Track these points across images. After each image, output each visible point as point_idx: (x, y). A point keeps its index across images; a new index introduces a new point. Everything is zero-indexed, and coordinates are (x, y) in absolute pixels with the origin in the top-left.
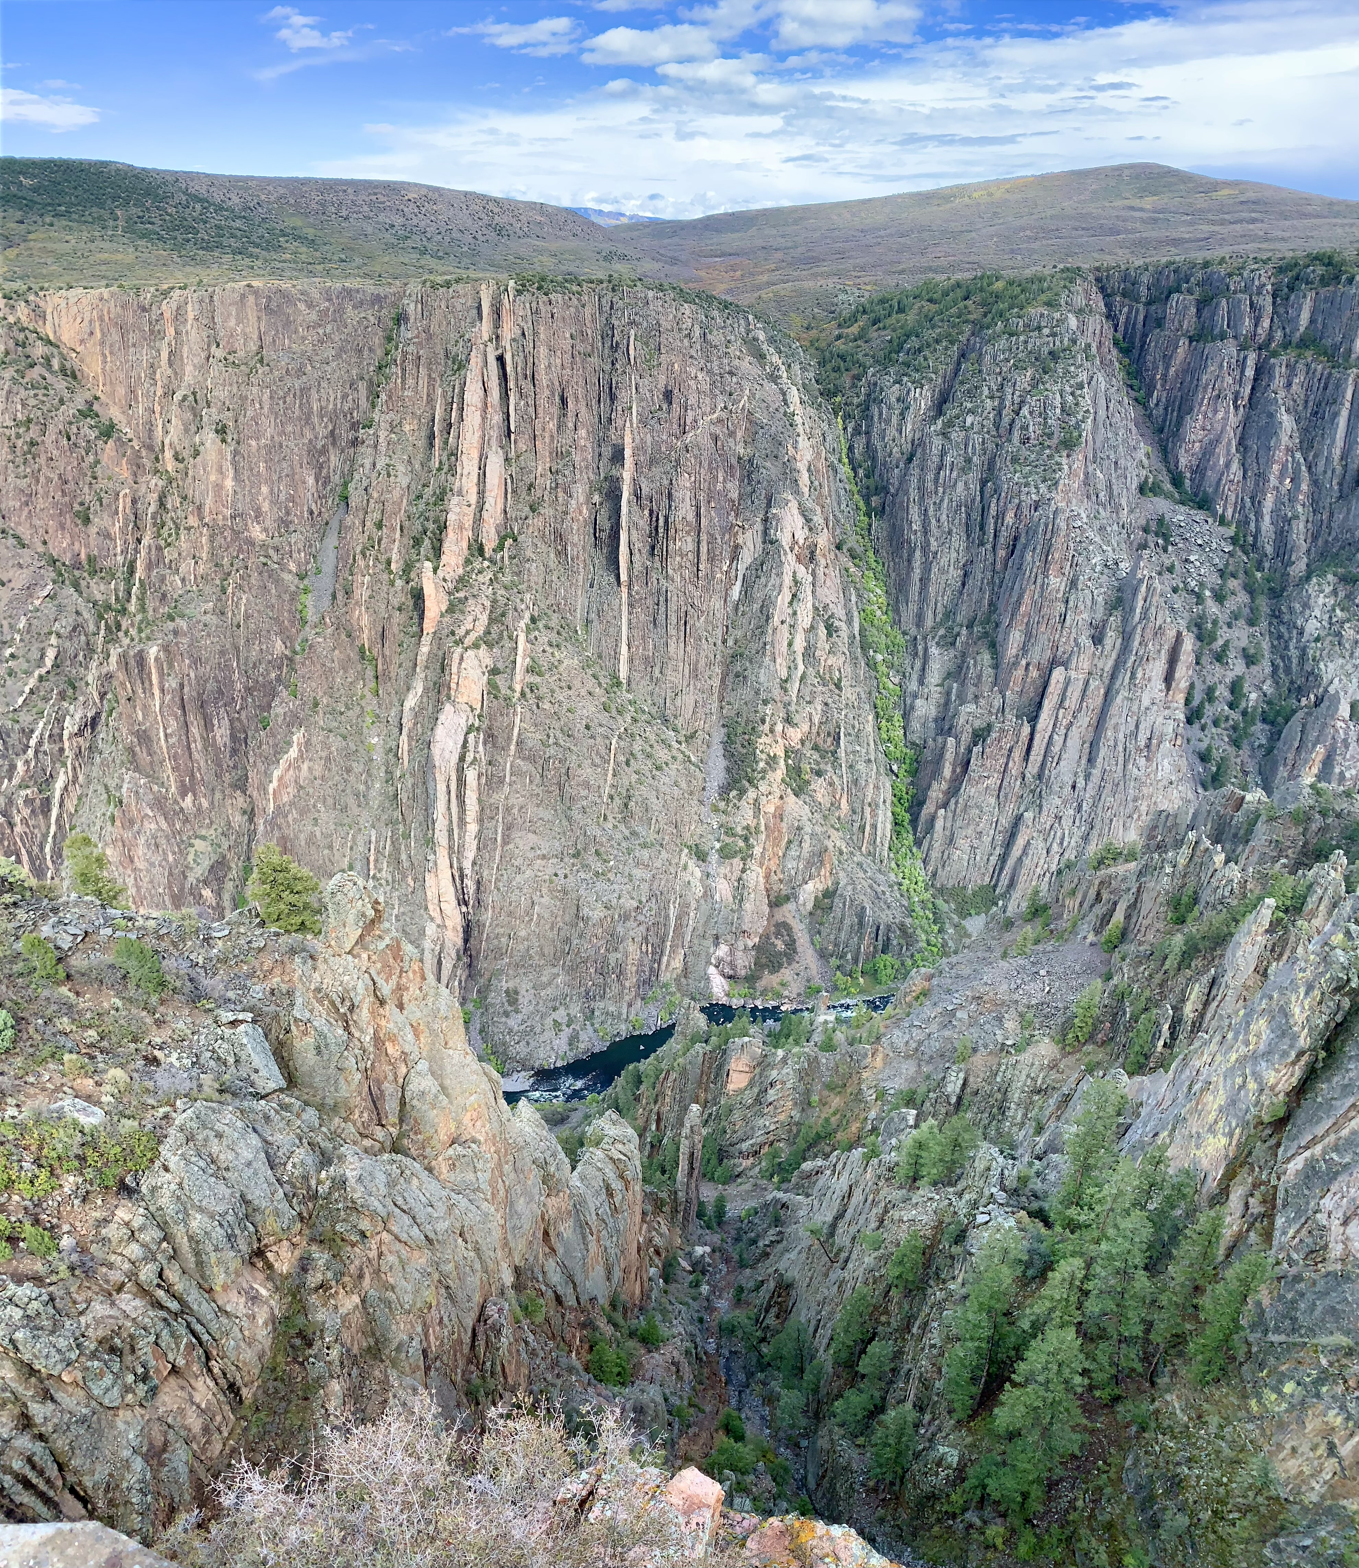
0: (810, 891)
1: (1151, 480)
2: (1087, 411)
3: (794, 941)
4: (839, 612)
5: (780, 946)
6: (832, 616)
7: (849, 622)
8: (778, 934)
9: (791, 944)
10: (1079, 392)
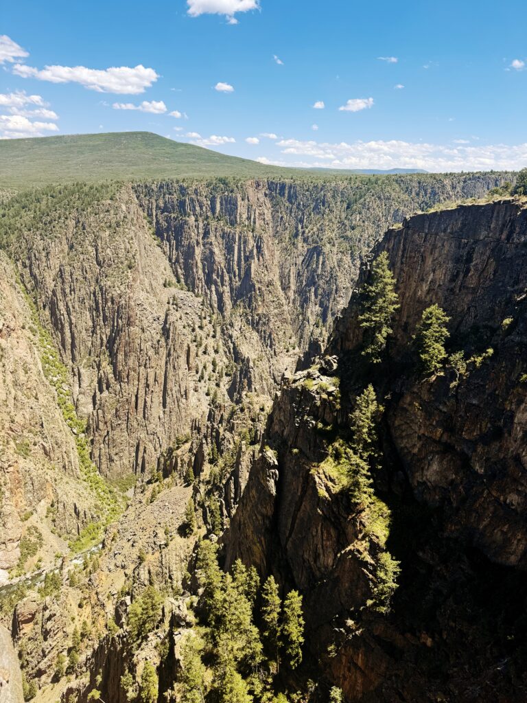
0: (43, 506)
1: (168, 281)
2: (136, 250)
3: (40, 534)
4: (29, 360)
5: (33, 539)
6: (26, 363)
7: (36, 364)
8: (30, 534)
9: (40, 537)
10: (131, 242)
